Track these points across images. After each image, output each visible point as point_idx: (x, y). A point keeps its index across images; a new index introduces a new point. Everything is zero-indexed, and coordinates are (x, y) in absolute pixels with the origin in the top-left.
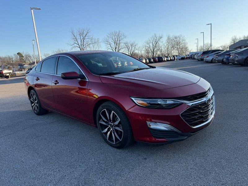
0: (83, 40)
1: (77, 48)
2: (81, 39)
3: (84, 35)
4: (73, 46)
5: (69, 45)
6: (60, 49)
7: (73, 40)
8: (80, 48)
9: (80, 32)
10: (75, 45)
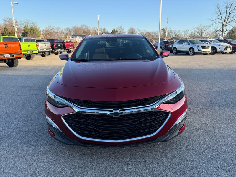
0: (229, 15)
1: (218, 23)
2: (227, 13)
3: (232, 8)
4: (215, 21)
5: (210, 20)
6: (202, 25)
7: (217, 15)
8: (222, 23)
9: (227, 4)
10: (218, 20)
